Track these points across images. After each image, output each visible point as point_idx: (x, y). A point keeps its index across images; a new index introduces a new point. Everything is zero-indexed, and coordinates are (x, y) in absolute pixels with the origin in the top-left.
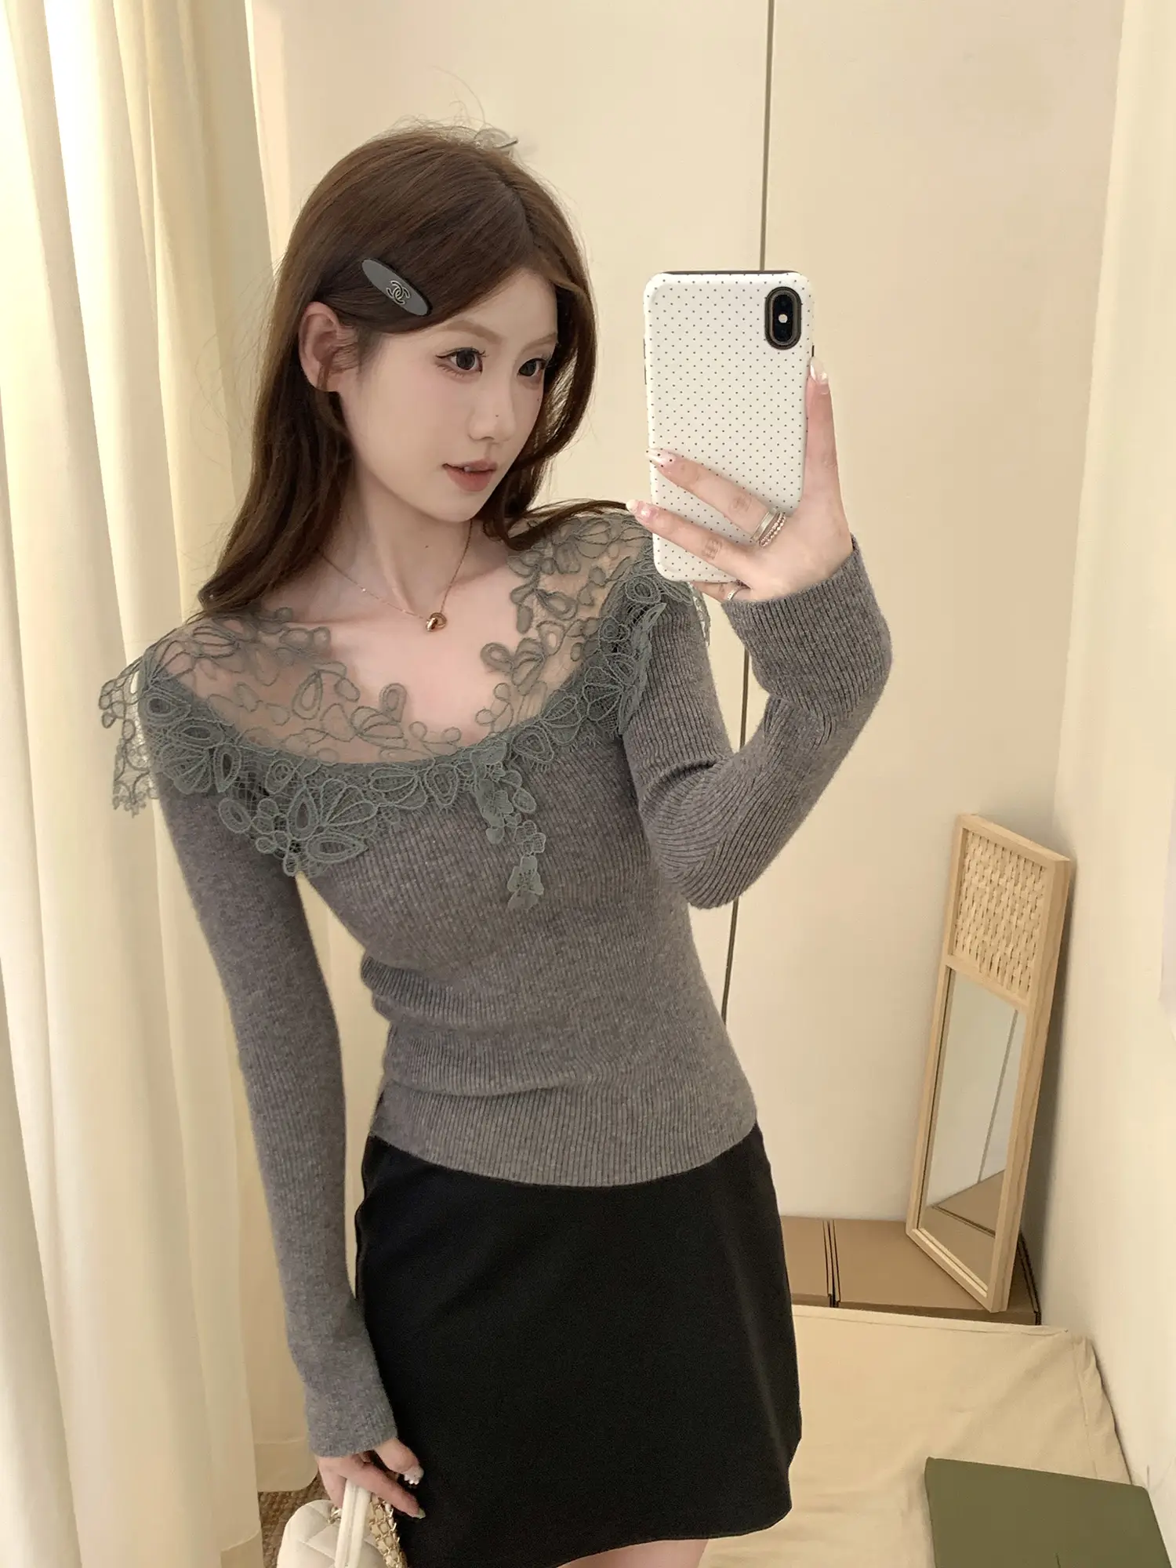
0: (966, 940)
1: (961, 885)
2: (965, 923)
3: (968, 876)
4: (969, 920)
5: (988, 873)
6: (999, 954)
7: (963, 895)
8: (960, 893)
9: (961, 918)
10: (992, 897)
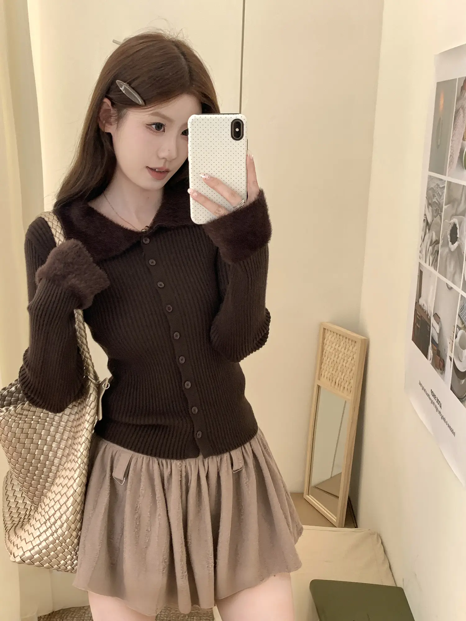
0: (325, 373)
1: (323, 351)
3: (326, 348)
4: (326, 365)
5: (334, 345)
6: (338, 378)
7: (324, 356)
8: (323, 355)
9: (323, 364)
10: (335, 355)
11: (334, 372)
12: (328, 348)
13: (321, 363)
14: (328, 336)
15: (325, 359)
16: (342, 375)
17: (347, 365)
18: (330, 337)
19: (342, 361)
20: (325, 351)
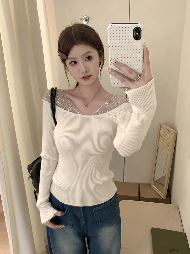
5: (164, 132)
6: (165, 145)
9: (160, 139)
10: (164, 136)
12: (161, 133)
14: (162, 129)
15: (160, 137)
16: (167, 144)
17: (169, 141)
18: (163, 129)
19: (167, 139)
20: (160, 134)
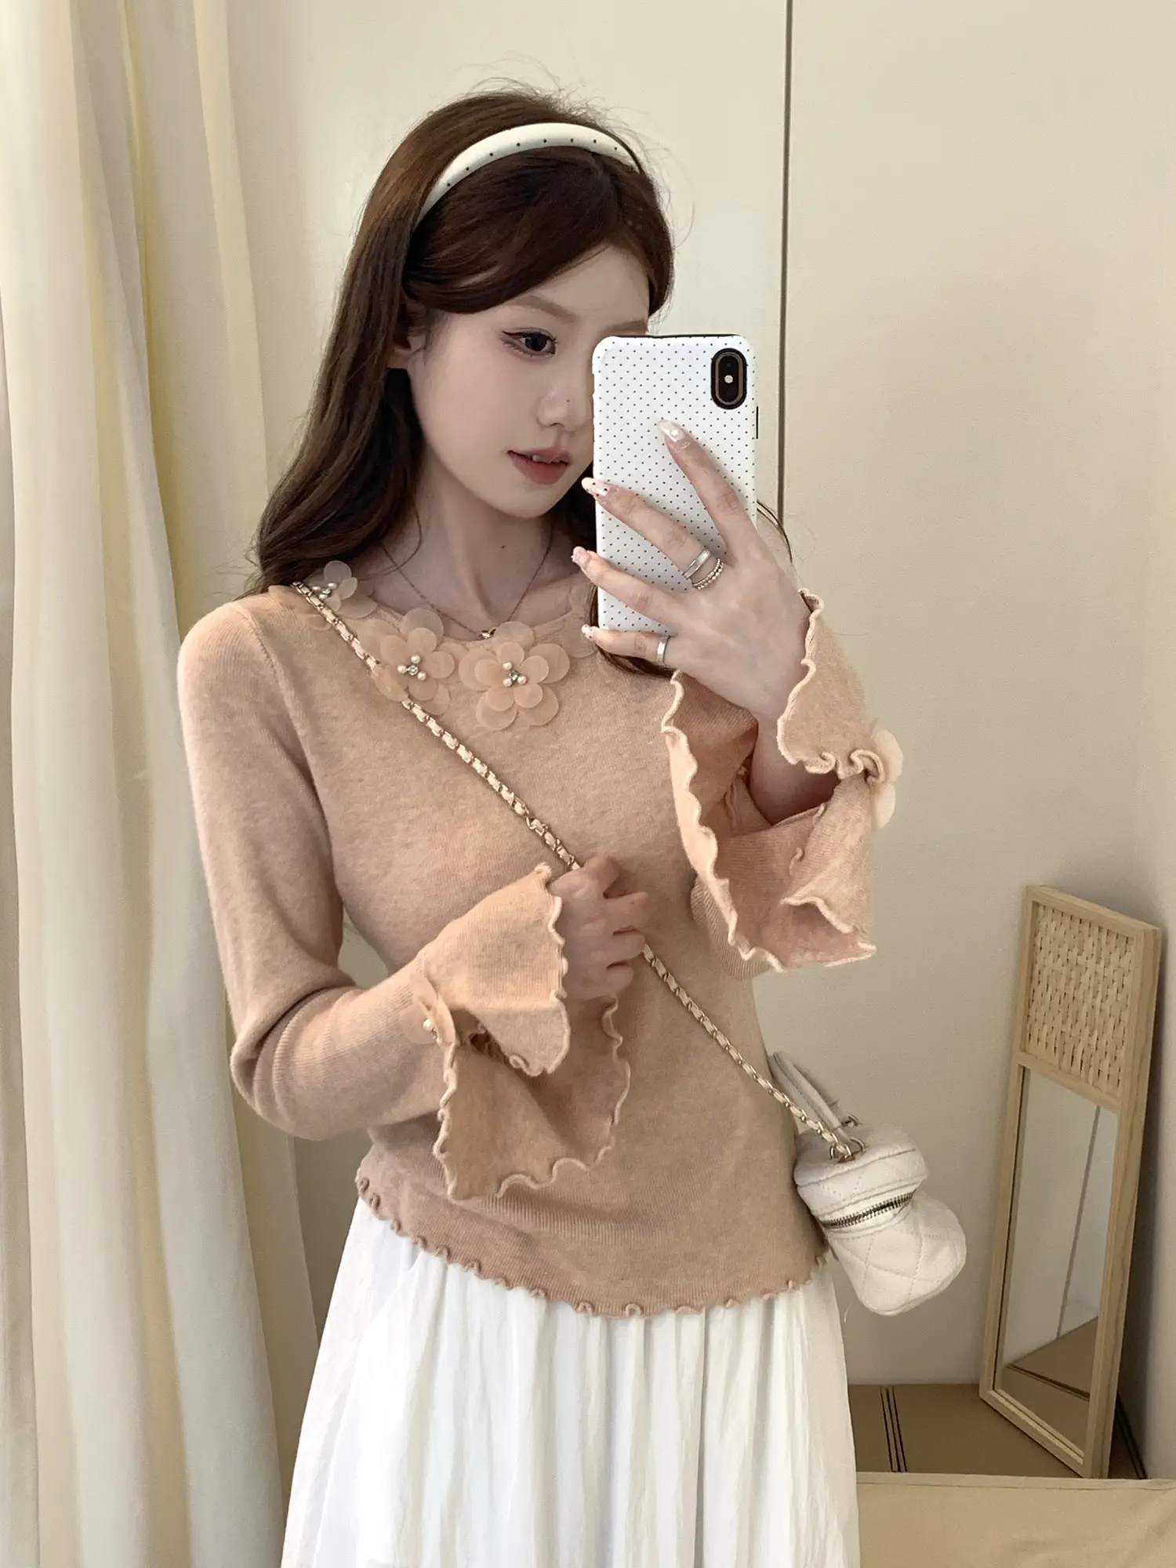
0: (1041, 1032)
1: (1032, 969)
2: (1038, 1012)
3: (1040, 957)
4: (1044, 1009)
5: (1064, 950)
6: (1082, 1045)
7: (1035, 981)
8: (1032, 979)
9: (1034, 1006)
10: (1069, 979)
11: (1067, 1029)
12: (1047, 962)
13: (1029, 1003)
14: (1049, 925)
15: (1040, 989)
16: (1091, 1034)
17: (1106, 1007)
18: (1053, 925)
19: (1090, 994)
20: (1037, 968)
